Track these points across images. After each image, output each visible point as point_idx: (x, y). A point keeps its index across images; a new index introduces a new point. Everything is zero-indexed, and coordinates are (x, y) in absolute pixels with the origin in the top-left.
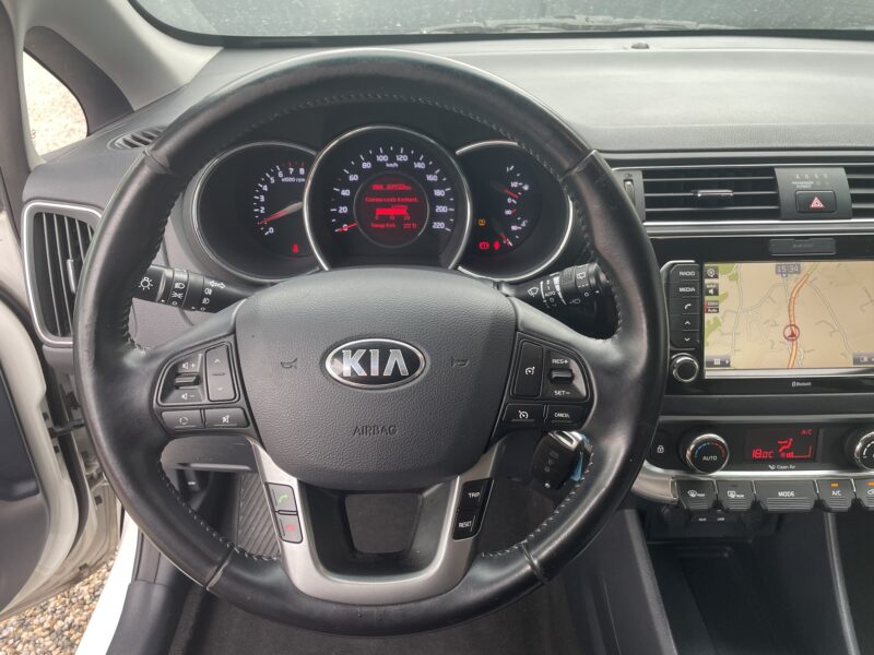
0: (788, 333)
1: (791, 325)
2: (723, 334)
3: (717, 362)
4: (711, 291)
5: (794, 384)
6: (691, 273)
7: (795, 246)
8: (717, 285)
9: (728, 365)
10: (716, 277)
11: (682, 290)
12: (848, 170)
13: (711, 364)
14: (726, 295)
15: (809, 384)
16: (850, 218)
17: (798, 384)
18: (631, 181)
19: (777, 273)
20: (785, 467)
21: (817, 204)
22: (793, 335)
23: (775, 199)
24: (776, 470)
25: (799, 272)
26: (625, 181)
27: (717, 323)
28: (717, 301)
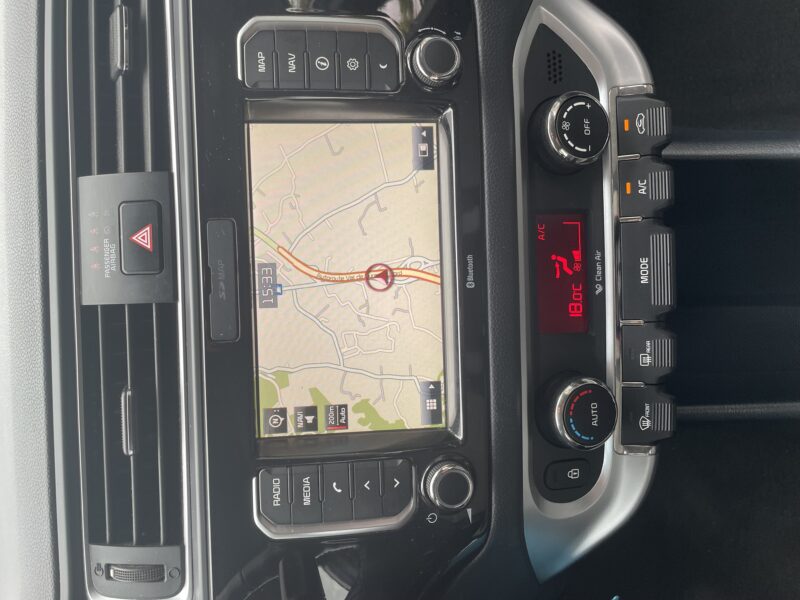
0: (379, 283)
1: (367, 279)
2: (382, 397)
3: (432, 404)
4: (310, 419)
5: (471, 285)
6: (276, 484)
7: (223, 295)
8: (297, 409)
9: (437, 384)
10: (283, 412)
11: (307, 501)
12: (84, 169)
13: (435, 416)
14: (314, 392)
15: (470, 258)
16: (171, 175)
17: (470, 278)
18: (108, 566)
19: (275, 305)
20: (599, 268)
21: (144, 238)
22: (383, 275)
23: (140, 311)
24: (603, 283)
25: (273, 266)
26: (108, 577)
27: (364, 406)
28: (327, 408)
